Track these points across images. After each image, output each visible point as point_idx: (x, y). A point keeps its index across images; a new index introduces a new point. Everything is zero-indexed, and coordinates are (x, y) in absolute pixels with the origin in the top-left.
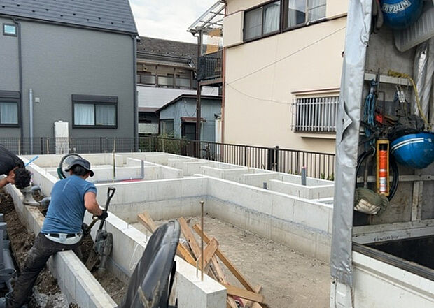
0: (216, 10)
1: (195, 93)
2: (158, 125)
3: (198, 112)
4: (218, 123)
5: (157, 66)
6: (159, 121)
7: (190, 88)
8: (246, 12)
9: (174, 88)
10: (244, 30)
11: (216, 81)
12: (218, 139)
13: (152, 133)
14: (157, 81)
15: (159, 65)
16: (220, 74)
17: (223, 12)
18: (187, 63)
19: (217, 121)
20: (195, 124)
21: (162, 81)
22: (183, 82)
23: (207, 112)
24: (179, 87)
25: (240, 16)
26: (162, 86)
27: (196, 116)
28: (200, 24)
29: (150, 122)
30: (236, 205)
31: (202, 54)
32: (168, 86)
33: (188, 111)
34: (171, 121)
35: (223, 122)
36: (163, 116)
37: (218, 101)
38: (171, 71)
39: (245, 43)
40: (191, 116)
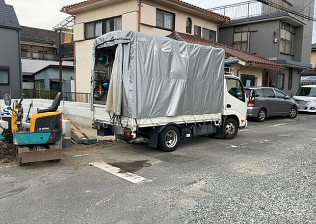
0: (69, 20)
1: (58, 63)
2: (33, 84)
3: (61, 76)
4: (73, 82)
5: (31, 46)
6: (34, 81)
7: (54, 60)
8: (85, 24)
9: (43, 59)
10: (85, 33)
11: (71, 58)
12: (73, 90)
13: (29, 88)
14: (32, 55)
15: (33, 45)
16: (73, 55)
17: (73, 21)
18: (52, 44)
19: (72, 81)
20: (58, 83)
21: (35, 55)
22: (49, 56)
23: (66, 76)
24: (47, 60)
25: (82, 26)
26: (35, 59)
27: (59, 78)
28: (60, 26)
29: (27, 81)
31: (62, 43)
32: (39, 59)
33: (54, 75)
34: (42, 81)
35: (75, 81)
36: (36, 78)
37: (72, 69)
38: (41, 49)
39: (86, 39)
40: (56, 78)
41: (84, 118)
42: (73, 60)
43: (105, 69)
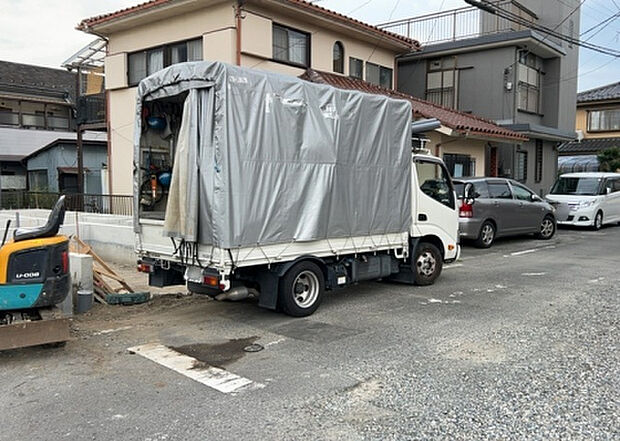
0: (96, 47)
1: (74, 136)
2: (25, 178)
3: (80, 161)
4: (104, 174)
5: (20, 101)
6: (26, 173)
7: (68, 130)
8: (129, 55)
9: (45, 129)
10: (128, 74)
11: (100, 126)
12: (105, 191)
13: (16, 188)
14: (21, 120)
15: (23, 100)
16: (104, 118)
17: (104, 49)
18: (63, 97)
19: (103, 171)
20: (75, 175)
21: (28, 120)
22: (58, 122)
23: (90, 161)
24: (52, 129)
25: (122, 60)
26: (28, 127)
27: (76, 166)
28: (77, 60)
29: (12, 174)
30: (117, 245)
31: (82, 94)
32: (37, 128)
33: (67, 160)
34: (44, 173)
35: (110, 172)
36: (31, 166)
37: (104, 147)
38: (41, 108)
39: (130, 87)
40: (71, 165)
41: (127, 247)
42: (104, 130)
43: (164, 144)
